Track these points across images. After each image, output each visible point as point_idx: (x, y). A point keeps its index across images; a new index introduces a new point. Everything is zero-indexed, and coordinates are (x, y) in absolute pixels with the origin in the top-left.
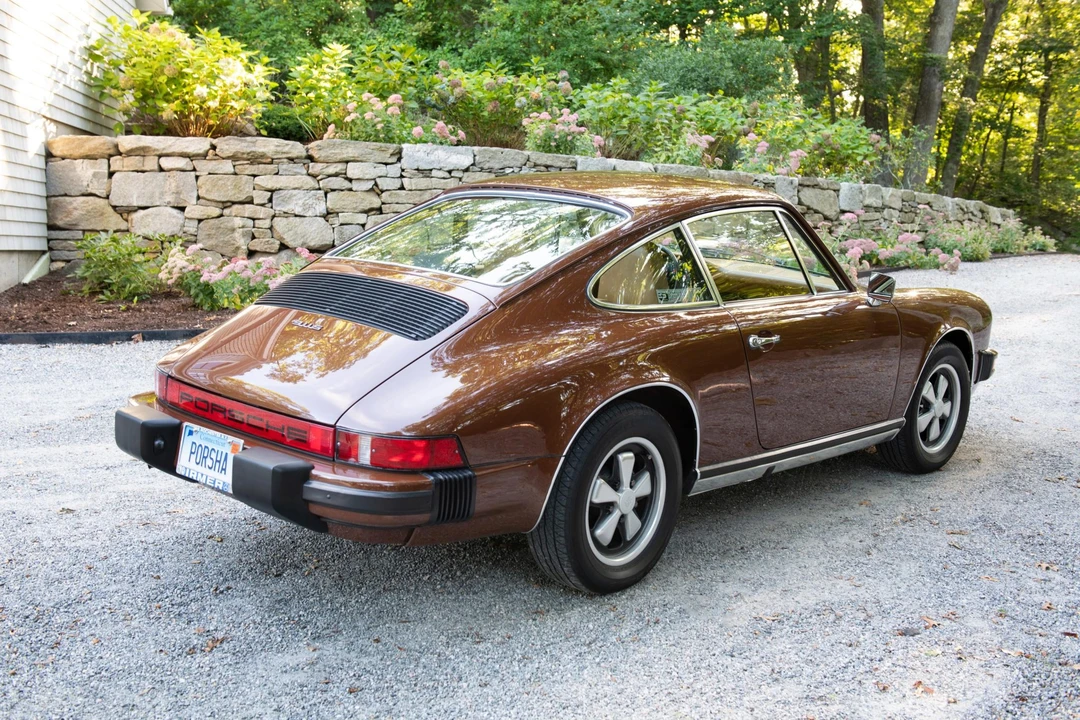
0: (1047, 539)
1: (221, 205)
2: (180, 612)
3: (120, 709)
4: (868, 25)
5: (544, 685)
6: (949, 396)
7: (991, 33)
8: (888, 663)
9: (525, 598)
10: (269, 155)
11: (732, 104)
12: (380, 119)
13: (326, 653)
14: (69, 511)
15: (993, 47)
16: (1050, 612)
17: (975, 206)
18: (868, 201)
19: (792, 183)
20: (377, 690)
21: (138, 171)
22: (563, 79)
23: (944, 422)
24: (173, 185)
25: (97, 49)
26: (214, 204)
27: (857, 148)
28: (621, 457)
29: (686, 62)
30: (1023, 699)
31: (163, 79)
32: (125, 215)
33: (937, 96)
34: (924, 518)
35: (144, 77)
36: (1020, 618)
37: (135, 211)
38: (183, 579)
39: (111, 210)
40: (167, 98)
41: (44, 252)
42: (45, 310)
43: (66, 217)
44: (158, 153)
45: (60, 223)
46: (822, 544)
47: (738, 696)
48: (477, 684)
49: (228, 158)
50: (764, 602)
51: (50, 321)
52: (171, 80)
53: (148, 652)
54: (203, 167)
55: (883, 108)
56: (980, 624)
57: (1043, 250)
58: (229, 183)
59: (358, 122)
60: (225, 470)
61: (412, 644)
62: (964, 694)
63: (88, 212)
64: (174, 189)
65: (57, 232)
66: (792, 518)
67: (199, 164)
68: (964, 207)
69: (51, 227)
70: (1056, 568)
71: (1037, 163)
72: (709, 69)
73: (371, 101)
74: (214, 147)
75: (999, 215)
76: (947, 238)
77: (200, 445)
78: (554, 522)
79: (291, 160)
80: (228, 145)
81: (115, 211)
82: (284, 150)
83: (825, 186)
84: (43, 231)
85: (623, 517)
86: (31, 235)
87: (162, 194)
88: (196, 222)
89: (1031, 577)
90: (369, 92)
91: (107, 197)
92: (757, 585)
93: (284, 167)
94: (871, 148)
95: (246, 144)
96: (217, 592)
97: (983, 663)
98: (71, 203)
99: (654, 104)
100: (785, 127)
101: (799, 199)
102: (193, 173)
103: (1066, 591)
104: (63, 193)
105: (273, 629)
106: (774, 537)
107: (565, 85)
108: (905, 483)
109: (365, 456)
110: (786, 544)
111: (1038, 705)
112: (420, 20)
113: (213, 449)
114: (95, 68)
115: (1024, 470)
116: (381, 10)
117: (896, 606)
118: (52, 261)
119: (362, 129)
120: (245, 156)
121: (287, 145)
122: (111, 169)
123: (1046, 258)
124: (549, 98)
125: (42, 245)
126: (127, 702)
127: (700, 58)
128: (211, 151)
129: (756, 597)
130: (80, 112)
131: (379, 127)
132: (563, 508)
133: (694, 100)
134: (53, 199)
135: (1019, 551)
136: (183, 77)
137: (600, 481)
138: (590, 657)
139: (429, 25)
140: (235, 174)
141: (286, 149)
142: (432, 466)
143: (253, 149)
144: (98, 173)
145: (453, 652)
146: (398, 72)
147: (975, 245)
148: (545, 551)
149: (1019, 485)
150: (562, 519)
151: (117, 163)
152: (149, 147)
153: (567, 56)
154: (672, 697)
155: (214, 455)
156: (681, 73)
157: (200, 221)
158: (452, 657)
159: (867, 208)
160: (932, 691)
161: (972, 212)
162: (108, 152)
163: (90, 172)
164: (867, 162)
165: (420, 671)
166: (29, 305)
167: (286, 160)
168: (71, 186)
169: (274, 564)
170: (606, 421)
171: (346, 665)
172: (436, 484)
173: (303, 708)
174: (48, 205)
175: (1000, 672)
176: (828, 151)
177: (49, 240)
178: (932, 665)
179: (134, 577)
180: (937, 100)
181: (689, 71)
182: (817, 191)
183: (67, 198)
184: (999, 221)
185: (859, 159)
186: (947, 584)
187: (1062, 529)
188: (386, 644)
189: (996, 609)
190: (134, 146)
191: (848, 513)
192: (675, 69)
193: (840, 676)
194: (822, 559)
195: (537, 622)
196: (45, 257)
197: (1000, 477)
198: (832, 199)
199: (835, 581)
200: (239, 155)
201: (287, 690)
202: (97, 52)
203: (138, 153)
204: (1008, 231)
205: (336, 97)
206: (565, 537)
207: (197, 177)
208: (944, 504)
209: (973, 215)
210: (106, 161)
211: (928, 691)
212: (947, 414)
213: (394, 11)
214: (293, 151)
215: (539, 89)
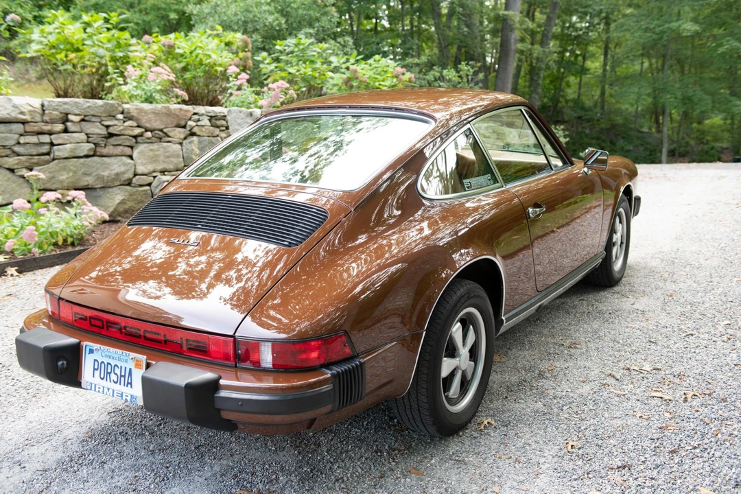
33: (513, 44)
60: (131, 384)
77: (102, 362)
113: (116, 365)
142: (328, 361)
155: (117, 371)
172: (335, 377)
180: (513, 47)
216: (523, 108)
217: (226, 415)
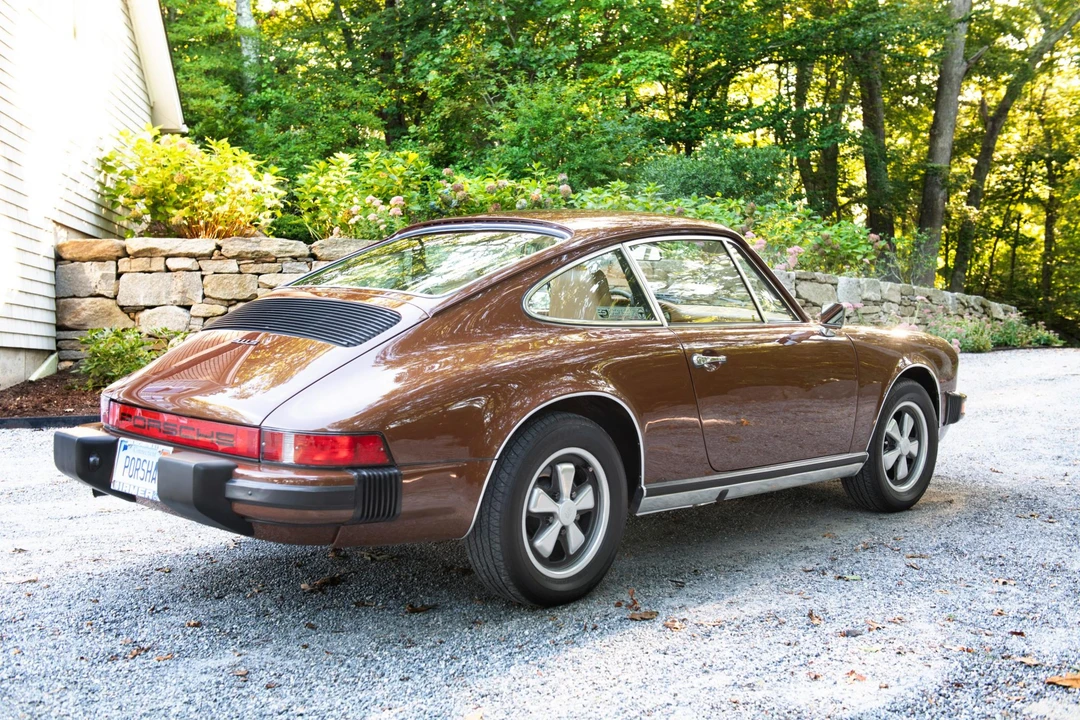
0: (1008, 561)
1: (226, 303)
2: (113, 628)
3: (26, 705)
4: (868, 137)
5: (467, 679)
6: (915, 434)
7: (991, 145)
8: (824, 657)
9: (466, 612)
10: (273, 254)
11: (730, 205)
12: (382, 220)
13: (250, 657)
14: (21, 551)
15: (995, 159)
16: (1000, 618)
17: (975, 301)
18: (866, 295)
19: (789, 277)
20: (295, 686)
21: (145, 272)
22: (563, 182)
23: (911, 461)
24: (180, 284)
25: (110, 161)
26: (219, 302)
27: (856, 247)
28: (561, 468)
29: (687, 169)
30: (958, 685)
31: (173, 187)
32: (132, 315)
33: (940, 205)
34: (886, 546)
35: (154, 185)
36: (968, 622)
37: (143, 310)
38: (122, 602)
39: (118, 309)
40: (178, 206)
41: (52, 352)
42: (46, 402)
43: (74, 317)
44: (164, 254)
45: (68, 323)
46: (778, 567)
47: (664, 685)
48: (398, 679)
49: (233, 257)
50: (709, 612)
51: (49, 409)
52: (180, 188)
53: (68, 659)
54: (209, 266)
55: (888, 218)
56: (926, 626)
57: (1047, 345)
58: (234, 282)
59: (361, 224)
60: (155, 479)
61: (340, 650)
62: (898, 680)
63: (96, 312)
64: (180, 289)
65: (66, 333)
66: (750, 548)
67: (205, 264)
68: (964, 301)
69: (60, 327)
70: (1012, 583)
71: (1047, 272)
72: (709, 176)
73: (374, 204)
74: (219, 248)
75: (1001, 310)
76: (948, 330)
77: (133, 458)
78: (489, 530)
79: (295, 258)
80: (233, 246)
81: (123, 310)
82: (288, 249)
83: (823, 280)
84: (51, 331)
85: (564, 528)
86: (39, 335)
87: (168, 293)
88: (202, 320)
89: (986, 592)
90: (374, 196)
91: (115, 298)
92: (703, 600)
93: (288, 265)
94: (870, 247)
95: (250, 244)
96: (153, 611)
97: (922, 657)
98: (79, 304)
99: (651, 204)
100: (783, 228)
101: (797, 292)
102: (199, 273)
103: (1020, 601)
104: (71, 294)
105: (202, 639)
106: (730, 562)
107: (565, 187)
108: (873, 520)
109: (289, 455)
110: (741, 567)
111: (974, 690)
112: (433, 141)
114: (109, 179)
115: (997, 510)
116: (397, 135)
117: (842, 613)
118: (60, 360)
119: (366, 230)
120: (250, 255)
121: (291, 244)
122: (120, 271)
123: (1049, 352)
124: (550, 200)
125: (50, 345)
126: (35, 699)
127: (700, 165)
128: (216, 251)
129: (701, 608)
130: (93, 219)
131: (382, 227)
132: (497, 514)
133: (694, 203)
134: (62, 300)
135: (978, 570)
136: (193, 185)
137: (538, 491)
138: (520, 656)
139: (441, 145)
140: (240, 273)
141: (290, 248)
142: (356, 463)
143: (258, 249)
144: (107, 274)
145: (380, 655)
146: (401, 176)
147: (976, 337)
148: (483, 560)
149: (988, 520)
150: (497, 525)
151: (124, 264)
152: (155, 249)
153: (573, 169)
154: (596, 686)
156: (682, 180)
157: (205, 319)
158: (379, 659)
159: (866, 301)
160: (864, 679)
161: (973, 307)
162: (116, 254)
163: (100, 273)
164: (866, 260)
165: (342, 669)
166: (31, 398)
167: (289, 259)
168: (80, 288)
169: (217, 589)
170: (542, 429)
171: (268, 666)
172: (359, 481)
173: (215, 700)
174: (57, 306)
175: (939, 664)
176: (828, 251)
177: (57, 341)
178: (870, 659)
179: (72, 602)
180: (941, 209)
181: (689, 178)
182: (815, 284)
183: (76, 300)
184: (1001, 316)
185: (859, 257)
186: (899, 596)
187: (1025, 554)
188: (313, 649)
189: (945, 615)
190: (141, 248)
191: (809, 543)
192: (675, 176)
193: (773, 668)
194: (775, 578)
195: (473, 630)
196: (53, 357)
197: (970, 514)
198: (831, 293)
199: (784, 595)
200: (244, 255)
201: (203, 687)
202: (109, 164)
203: (145, 254)
204: (1010, 324)
205: (341, 201)
206: (500, 543)
207: (203, 277)
208: (908, 534)
209: (974, 309)
210: (114, 263)
211: (861, 678)
212: (915, 452)
213: (408, 134)
214: (296, 250)
215: (539, 191)
216: (725, 240)
217: (238, 508)
